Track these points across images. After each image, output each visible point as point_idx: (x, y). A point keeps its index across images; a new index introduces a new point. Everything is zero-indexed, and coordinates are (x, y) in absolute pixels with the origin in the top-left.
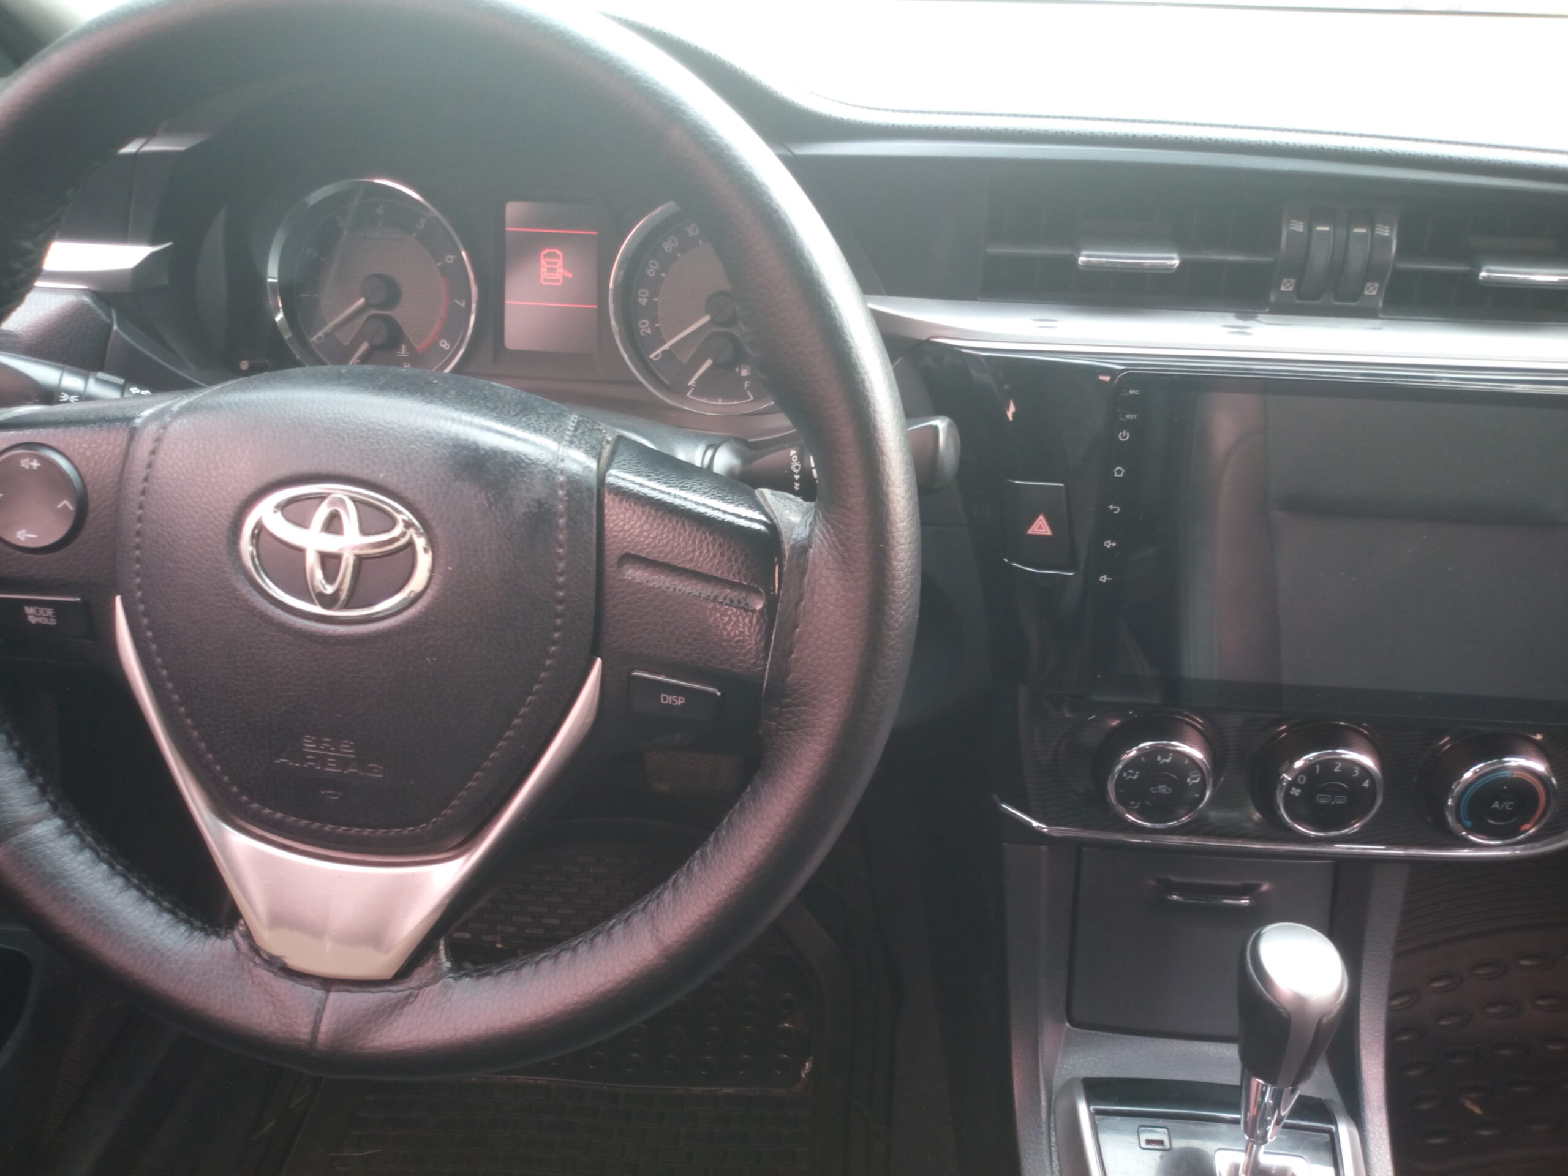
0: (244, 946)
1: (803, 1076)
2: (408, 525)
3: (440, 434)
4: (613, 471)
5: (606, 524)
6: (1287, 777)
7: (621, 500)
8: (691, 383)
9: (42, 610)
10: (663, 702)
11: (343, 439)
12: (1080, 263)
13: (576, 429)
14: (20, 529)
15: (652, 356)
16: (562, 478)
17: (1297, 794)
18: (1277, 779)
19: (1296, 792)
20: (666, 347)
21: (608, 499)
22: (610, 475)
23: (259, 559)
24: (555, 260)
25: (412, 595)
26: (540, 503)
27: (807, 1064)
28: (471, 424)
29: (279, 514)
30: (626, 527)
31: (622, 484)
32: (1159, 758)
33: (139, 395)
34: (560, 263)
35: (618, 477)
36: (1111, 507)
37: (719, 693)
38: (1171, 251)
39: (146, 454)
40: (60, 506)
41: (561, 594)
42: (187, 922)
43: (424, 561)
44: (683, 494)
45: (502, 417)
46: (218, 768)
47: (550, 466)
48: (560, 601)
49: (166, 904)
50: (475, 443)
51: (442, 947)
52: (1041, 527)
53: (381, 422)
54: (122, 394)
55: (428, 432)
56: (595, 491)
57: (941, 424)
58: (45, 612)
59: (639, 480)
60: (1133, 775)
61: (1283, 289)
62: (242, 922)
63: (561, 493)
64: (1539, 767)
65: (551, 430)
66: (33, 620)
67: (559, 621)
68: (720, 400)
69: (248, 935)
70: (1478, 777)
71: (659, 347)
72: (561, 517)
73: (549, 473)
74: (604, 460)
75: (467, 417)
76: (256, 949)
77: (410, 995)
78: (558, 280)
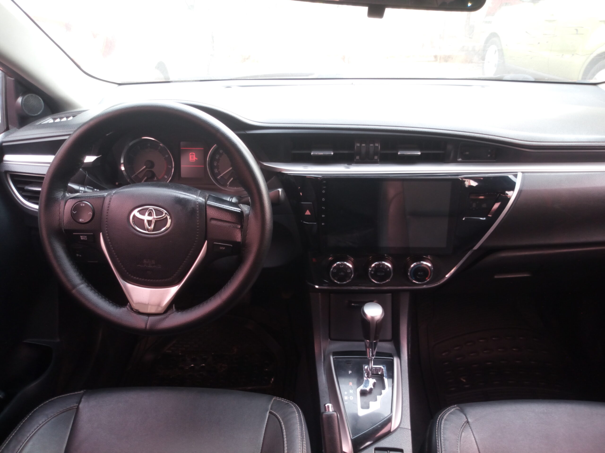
0: (129, 309)
1: (271, 382)
2: (166, 214)
3: (172, 195)
4: (208, 201)
5: (207, 212)
6: (370, 269)
7: (210, 207)
8: (228, 184)
9: (84, 237)
10: (220, 249)
11: (152, 197)
12: (312, 154)
13: (200, 193)
14: (80, 219)
15: (218, 178)
16: (198, 203)
17: (373, 273)
18: (368, 270)
19: (373, 272)
20: (221, 175)
21: (207, 207)
22: (208, 202)
23: (134, 222)
24: (193, 155)
25: (167, 228)
26: (193, 208)
27: (272, 379)
28: (178, 193)
29: (138, 213)
30: (211, 213)
31: (210, 204)
32: (340, 266)
33: (97, 191)
34: (195, 156)
35: (209, 203)
36: (323, 208)
37: (232, 246)
38: (331, 151)
39: (108, 202)
40: (89, 214)
41: (198, 227)
42: (116, 305)
43: (169, 221)
44: (223, 205)
45: (184, 191)
46: (124, 269)
47: (195, 201)
48: (198, 228)
49: (111, 301)
50: (179, 197)
51: (174, 306)
52: (308, 213)
53: (159, 193)
54: (93, 191)
55: (169, 195)
56: (205, 205)
57: (280, 190)
58: (85, 237)
59: (214, 203)
60: (335, 271)
61: (357, 158)
62: (129, 304)
63: (197, 206)
64: (429, 265)
65: (195, 193)
66: (82, 239)
67: (198, 232)
68: (235, 188)
69: (130, 306)
70: (414, 266)
71: (220, 175)
72: (198, 211)
73: (195, 202)
74: (206, 200)
75: (177, 192)
76: (132, 309)
77: (167, 316)
78: (194, 160)
